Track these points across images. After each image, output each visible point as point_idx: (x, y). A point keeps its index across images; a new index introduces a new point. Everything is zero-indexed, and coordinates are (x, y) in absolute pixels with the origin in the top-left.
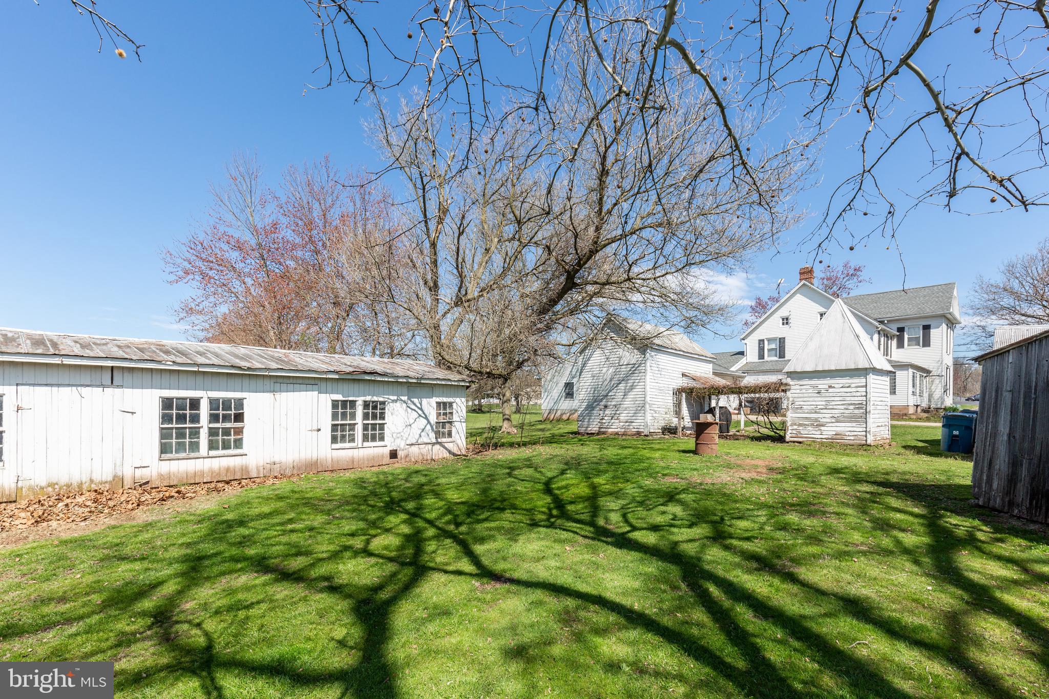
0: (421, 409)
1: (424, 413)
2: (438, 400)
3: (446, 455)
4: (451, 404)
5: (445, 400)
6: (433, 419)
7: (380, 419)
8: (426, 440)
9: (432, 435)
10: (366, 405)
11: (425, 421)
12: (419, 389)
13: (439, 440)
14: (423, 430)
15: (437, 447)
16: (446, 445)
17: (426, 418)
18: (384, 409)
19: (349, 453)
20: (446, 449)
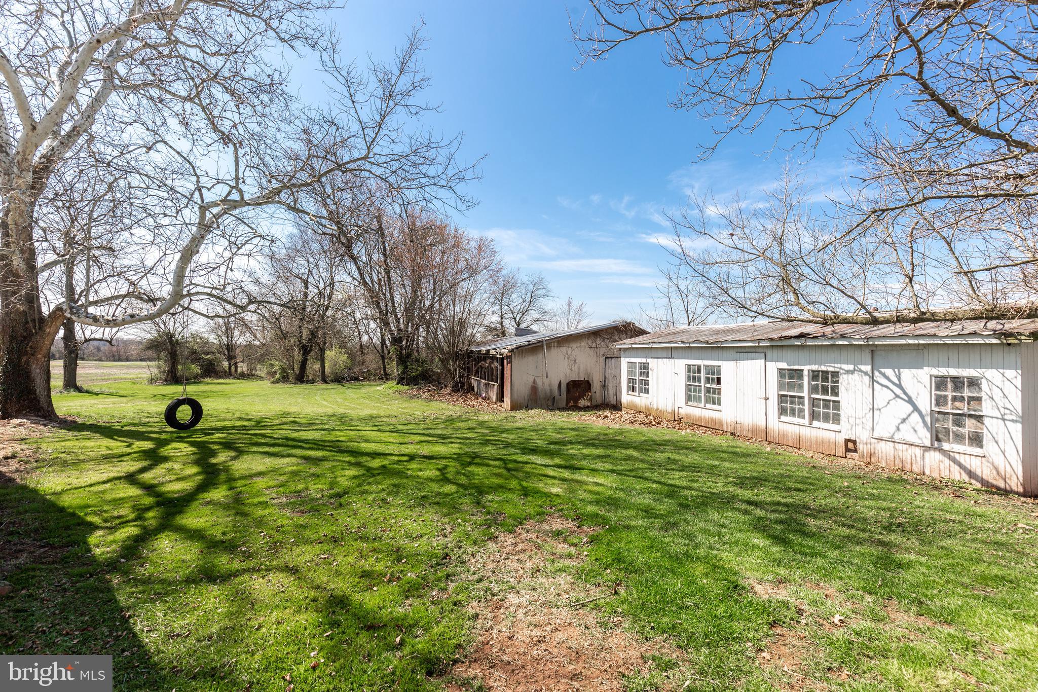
0: (900, 386)
1: (905, 393)
4: (974, 383)
5: (953, 372)
6: (925, 403)
7: (832, 395)
8: (913, 439)
9: (925, 433)
10: (815, 375)
11: (910, 408)
12: (895, 353)
13: (946, 446)
14: (904, 421)
15: (937, 456)
16: (960, 458)
17: (910, 401)
18: (837, 382)
19: (797, 429)
20: (960, 465)
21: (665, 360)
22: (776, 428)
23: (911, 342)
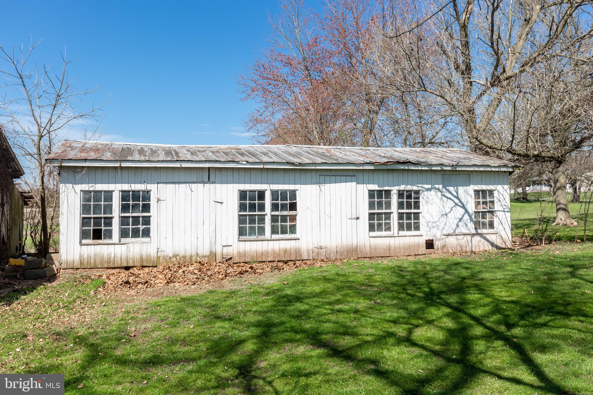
0: (457, 198)
1: (461, 202)
2: (477, 187)
3: (489, 247)
4: (491, 192)
5: (484, 187)
6: (471, 207)
7: (415, 208)
8: (464, 230)
9: (471, 226)
10: (400, 194)
11: (462, 211)
12: (454, 176)
13: (480, 231)
14: (460, 220)
15: (478, 238)
16: (487, 236)
17: (463, 207)
18: (418, 198)
19: (386, 241)
20: (488, 241)
21: (194, 186)
22: (367, 244)
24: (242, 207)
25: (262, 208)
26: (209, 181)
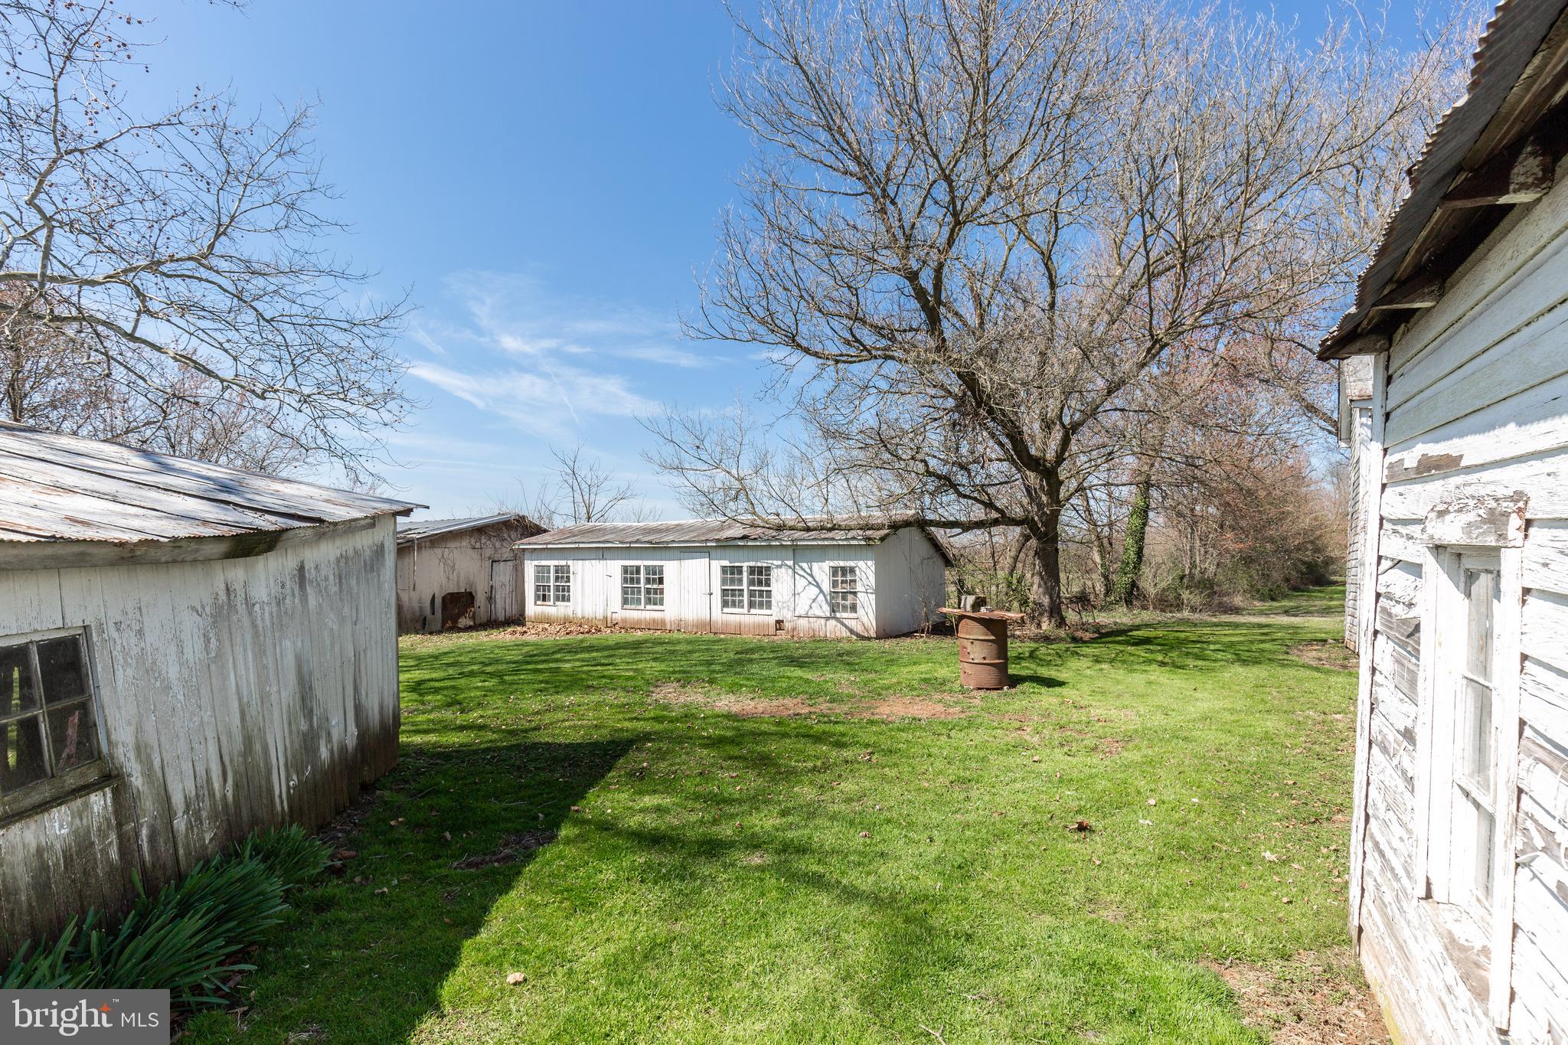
0: (811, 575)
1: (815, 580)
2: (832, 564)
3: (845, 633)
4: (852, 570)
5: (842, 564)
6: (826, 586)
7: (765, 586)
8: (819, 613)
9: (827, 609)
10: (752, 570)
11: (817, 591)
12: (808, 551)
13: (838, 615)
14: (814, 600)
15: (833, 622)
16: (846, 622)
17: (818, 586)
18: (769, 575)
19: (737, 618)
20: (846, 626)
21: (593, 562)
22: (720, 620)
23: (820, 543)
24: (625, 580)
25: (638, 582)
26: (603, 558)
